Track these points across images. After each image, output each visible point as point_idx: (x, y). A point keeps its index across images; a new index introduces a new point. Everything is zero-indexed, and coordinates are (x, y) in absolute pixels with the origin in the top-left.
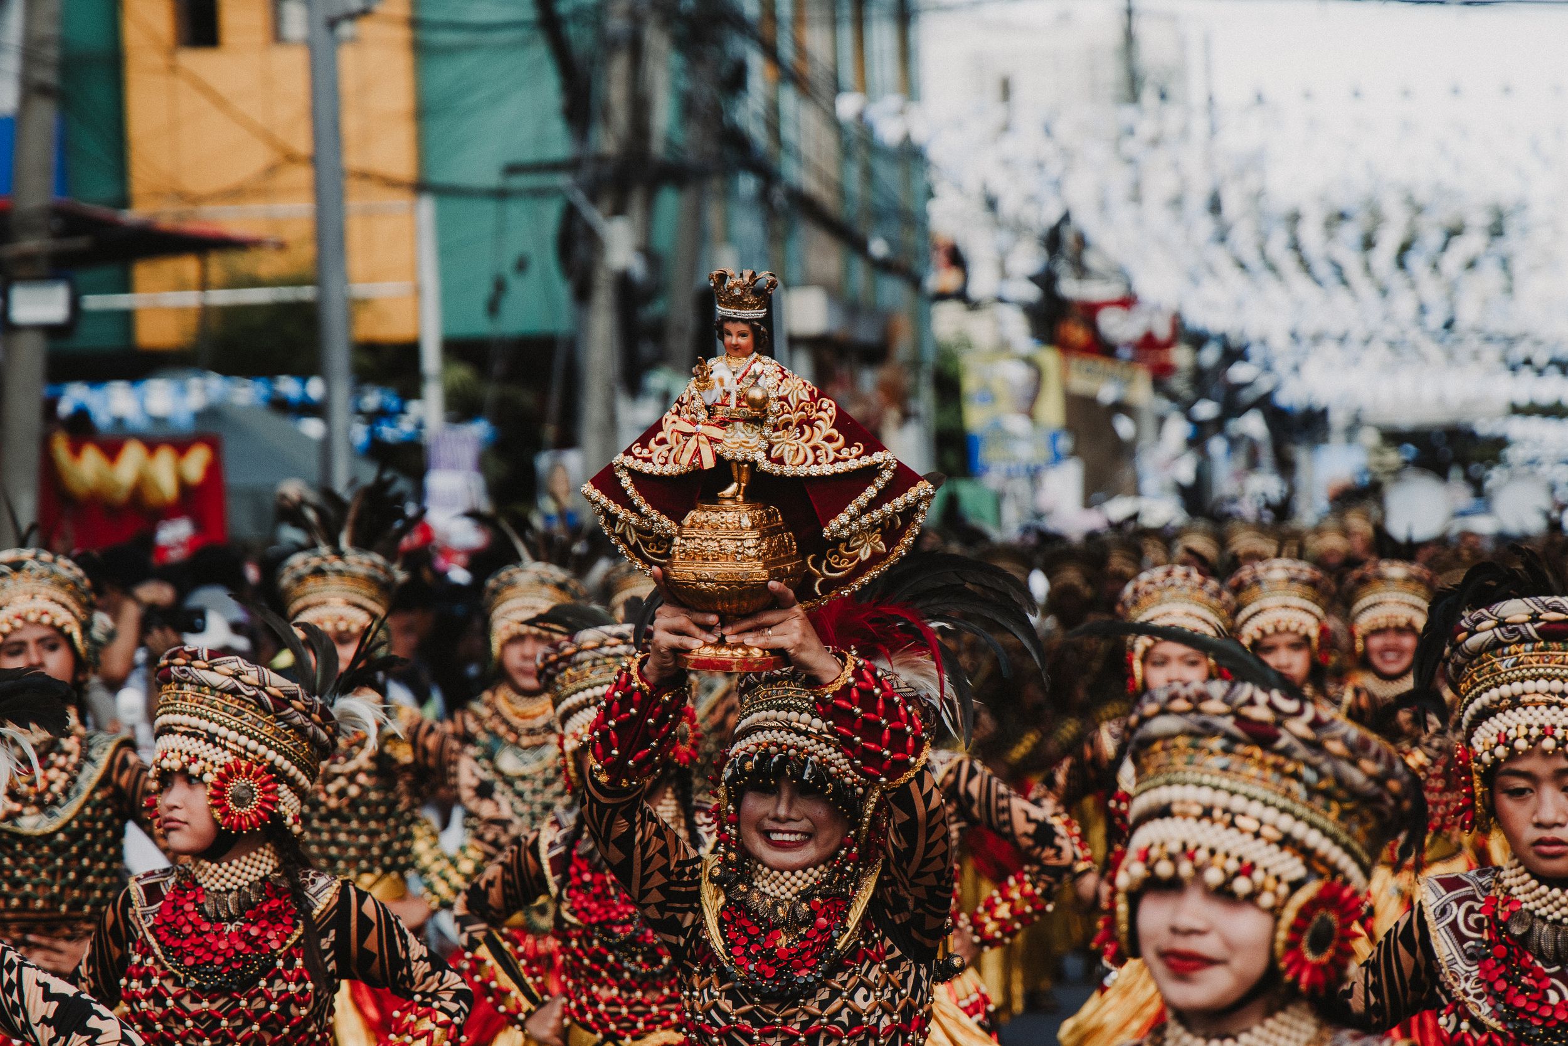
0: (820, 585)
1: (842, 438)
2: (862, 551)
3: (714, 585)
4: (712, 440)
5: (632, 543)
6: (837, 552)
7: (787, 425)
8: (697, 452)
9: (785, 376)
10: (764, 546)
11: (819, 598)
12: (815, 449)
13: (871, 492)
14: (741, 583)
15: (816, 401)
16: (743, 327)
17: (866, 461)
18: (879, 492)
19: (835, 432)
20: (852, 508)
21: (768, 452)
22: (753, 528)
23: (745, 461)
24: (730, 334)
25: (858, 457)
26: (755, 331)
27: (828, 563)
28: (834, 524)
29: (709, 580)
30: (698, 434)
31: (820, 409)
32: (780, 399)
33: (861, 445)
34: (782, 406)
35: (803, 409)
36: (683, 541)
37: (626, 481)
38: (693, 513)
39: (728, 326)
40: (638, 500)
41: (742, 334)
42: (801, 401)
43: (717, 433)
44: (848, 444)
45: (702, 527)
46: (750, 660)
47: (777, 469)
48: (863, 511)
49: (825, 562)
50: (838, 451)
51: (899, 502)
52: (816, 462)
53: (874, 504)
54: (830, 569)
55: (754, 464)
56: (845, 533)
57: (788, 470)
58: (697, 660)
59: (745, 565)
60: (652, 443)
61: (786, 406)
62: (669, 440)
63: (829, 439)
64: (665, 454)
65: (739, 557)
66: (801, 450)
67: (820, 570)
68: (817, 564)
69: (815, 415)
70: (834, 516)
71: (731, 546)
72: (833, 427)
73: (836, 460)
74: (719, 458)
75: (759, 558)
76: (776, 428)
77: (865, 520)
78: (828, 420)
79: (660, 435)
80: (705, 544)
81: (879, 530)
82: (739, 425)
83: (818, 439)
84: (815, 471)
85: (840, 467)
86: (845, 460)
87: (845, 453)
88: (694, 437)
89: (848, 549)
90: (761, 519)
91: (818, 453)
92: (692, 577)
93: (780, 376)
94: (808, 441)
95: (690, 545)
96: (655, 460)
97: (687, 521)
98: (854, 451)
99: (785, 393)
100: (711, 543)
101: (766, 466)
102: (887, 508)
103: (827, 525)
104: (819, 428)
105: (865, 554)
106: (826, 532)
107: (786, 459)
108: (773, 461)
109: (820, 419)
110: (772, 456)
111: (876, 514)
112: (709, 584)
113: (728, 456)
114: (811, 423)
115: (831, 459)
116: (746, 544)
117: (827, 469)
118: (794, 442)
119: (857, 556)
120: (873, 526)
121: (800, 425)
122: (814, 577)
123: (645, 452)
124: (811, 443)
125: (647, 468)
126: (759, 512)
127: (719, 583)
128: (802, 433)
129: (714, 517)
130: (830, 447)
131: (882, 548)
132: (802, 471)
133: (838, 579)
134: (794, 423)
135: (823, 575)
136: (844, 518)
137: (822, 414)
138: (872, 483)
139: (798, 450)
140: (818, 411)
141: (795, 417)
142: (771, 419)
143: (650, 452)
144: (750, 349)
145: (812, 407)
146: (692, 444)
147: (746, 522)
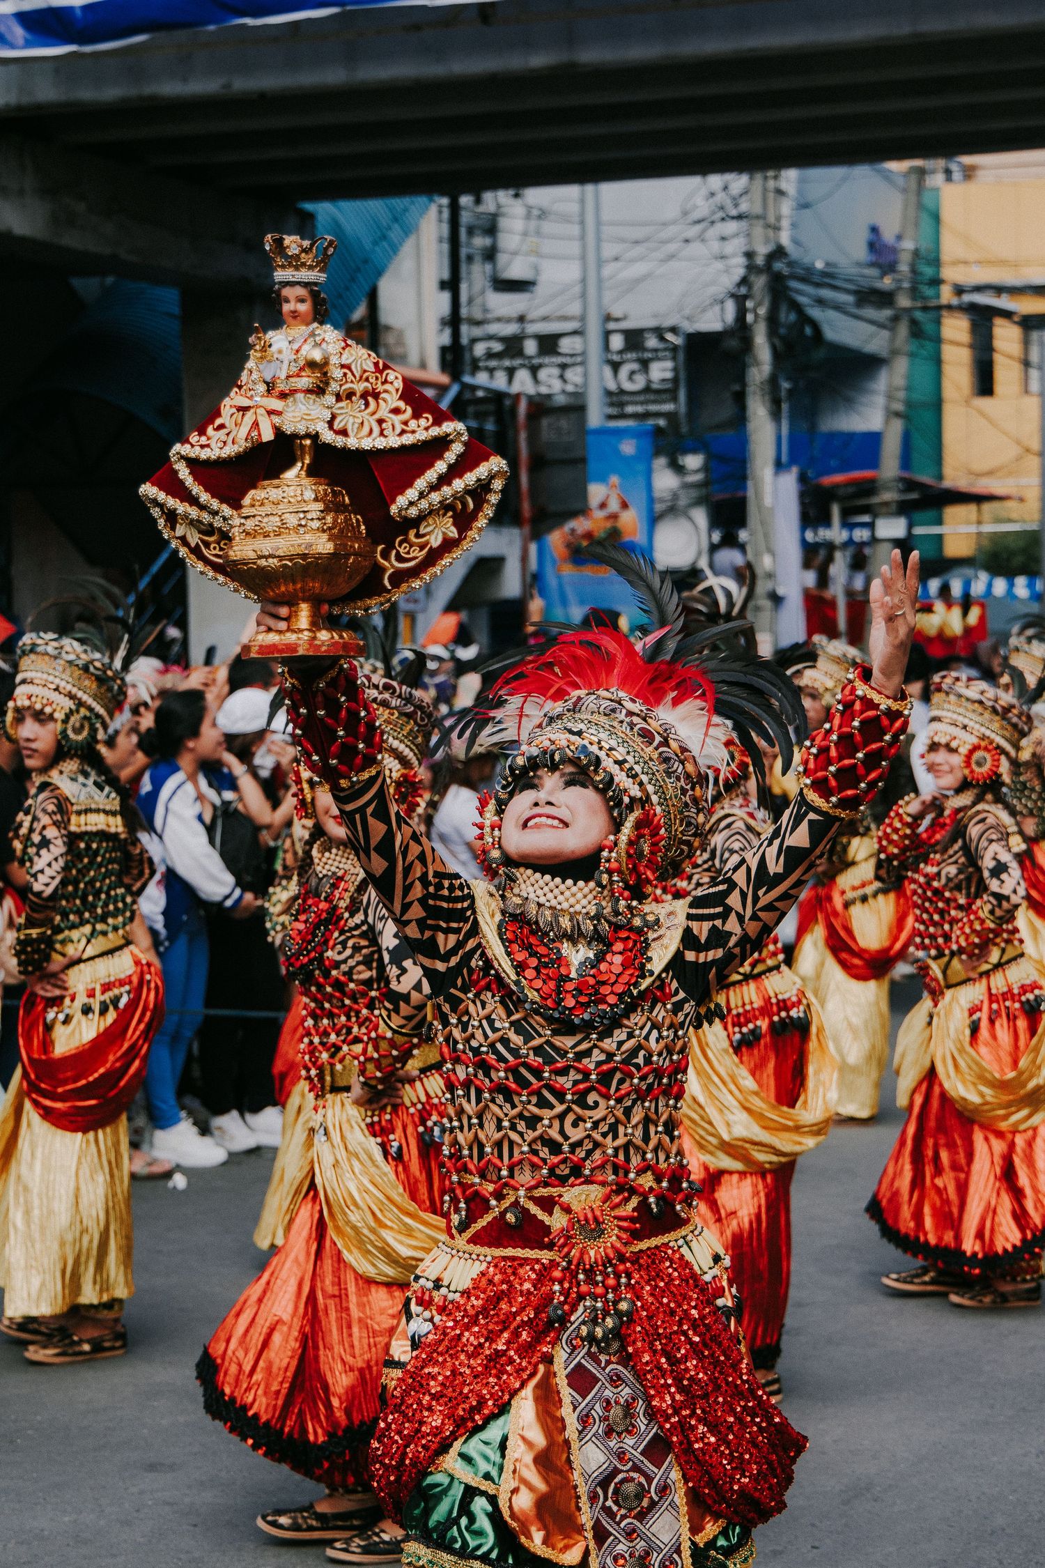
0: (390, 578)
1: (409, 410)
2: (433, 537)
3: (275, 561)
4: (271, 413)
5: (193, 545)
6: (406, 540)
7: (350, 395)
8: (256, 424)
9: (347, 345)
10: (329, 519)
11: (389, 591)
12: (380, 422)
13: (441, 467)
14: (304, 556)
15: (381, 372)
16: (300, 291)
17: (435, 431)
18: (450, 467)
19: (402, 404)
20: (421, 483)
21: (330, 423)
22: (316, 500)
23: (308, 436)
24: (287, 301)
25: (427, 429)
26: (315, 296)
27: (398, 554)
28: (401, 501)
29: (271, 556)
30: (258, 407)
31: (385, 382)
32: (343, 366)
33: (430, 417)
34: (345, 375)
35: (367, 380)
36: (243, 521)
37: (184, 472)
38: (252, 492)
39: (286, 292)
40: (196, 489)
41: (301, 300)
42: (365, 371)
43: (276, 404)
44: (416, 416)
45: (262, 504)
46: (317, 642)
47: (339, 441)
48: (434, 488)
49: (394, 552)
50: (406, 423)
51: (470, 478)
52: (382, 434)
53: (444, 480)
54: (400, 559)
55: (315, 437)
56: (413, 512)
57: (352, 442)
58: (261, 646)
59: (308, 537)
60: (210, 431)
61: (349, 375)
62: (227, 424)
63: (396, 411)
64: (224, 438)
65: (302, 530)
66: (366, 423)
67: (390, 562)
68: (385, 555)
69: (380, 388)
70: (402, 492)
71: (292, 520)
72: (401, 398)
73: (403, 432)
74: (278, 431)
75: (324, 531)
76: (339, 398)
77: (435, 497)
78: (394, 392)
79: (218, 422)
80: (266, 520)
81: (450, 514)
82: (300, 396)
83: (383, 412)
84: (380, 443)
85: (408, 440)
86: (413, 432)
87: (413, 424)
88: (252, 411)
89: (418, 536)
90: (326, 494)
91: (384, 425)
92: (252, 555)
93: (343, 344)
94: (374, 413)
95: (250, 524)
96: (213, 445)
97: (247, 501)
98: (423, 422)
99: (348, 362)
100: (271, 518)
101: (328, 437)
102: (458, 484)
103: (393, 501)
104: (385, 400)
105: (435, 541)
106: (394, 509)
107: (350, 431)
108: (338, 432)
109: (386, 391)
110: (335, 427)
111: (446, 490)
112: (270, 560)
113: (288, 429)
114: (376, 396)
115: (398, 430)
116: (309, 516)
117: (394, 441)
118: (359, 415)
119: (427, 543)
120: (445, 507)
121: (364, 396)
122: (384, 570)
123: (203, 440)
124: (377, 416)
125: (204, 454)
126: (321, 488)
127: (281, 558)
128: (367, 405)
129: (274, 494)
130: (397, 419)
131: (453, 533)
132: (367, 444)
133: (408, 569)
134: (358, 394)
135: (393, 566)
136: (412, 494)
137: (387, 387)
138: (441, 457)
139: (362, 423)
140: (383, 383)
141: (360, 387)
142: (334, 386)
143: (209, 439)
144: (310, 317)
145: (377, 378)
146: (249, 418)
147: (309, 495)
